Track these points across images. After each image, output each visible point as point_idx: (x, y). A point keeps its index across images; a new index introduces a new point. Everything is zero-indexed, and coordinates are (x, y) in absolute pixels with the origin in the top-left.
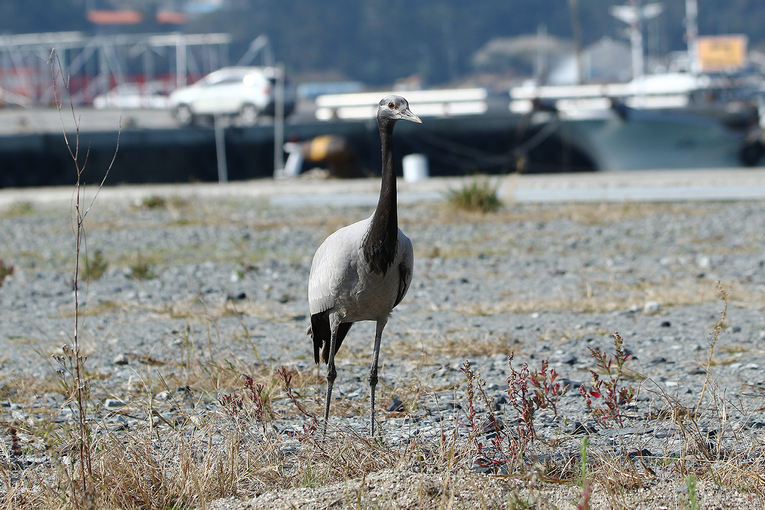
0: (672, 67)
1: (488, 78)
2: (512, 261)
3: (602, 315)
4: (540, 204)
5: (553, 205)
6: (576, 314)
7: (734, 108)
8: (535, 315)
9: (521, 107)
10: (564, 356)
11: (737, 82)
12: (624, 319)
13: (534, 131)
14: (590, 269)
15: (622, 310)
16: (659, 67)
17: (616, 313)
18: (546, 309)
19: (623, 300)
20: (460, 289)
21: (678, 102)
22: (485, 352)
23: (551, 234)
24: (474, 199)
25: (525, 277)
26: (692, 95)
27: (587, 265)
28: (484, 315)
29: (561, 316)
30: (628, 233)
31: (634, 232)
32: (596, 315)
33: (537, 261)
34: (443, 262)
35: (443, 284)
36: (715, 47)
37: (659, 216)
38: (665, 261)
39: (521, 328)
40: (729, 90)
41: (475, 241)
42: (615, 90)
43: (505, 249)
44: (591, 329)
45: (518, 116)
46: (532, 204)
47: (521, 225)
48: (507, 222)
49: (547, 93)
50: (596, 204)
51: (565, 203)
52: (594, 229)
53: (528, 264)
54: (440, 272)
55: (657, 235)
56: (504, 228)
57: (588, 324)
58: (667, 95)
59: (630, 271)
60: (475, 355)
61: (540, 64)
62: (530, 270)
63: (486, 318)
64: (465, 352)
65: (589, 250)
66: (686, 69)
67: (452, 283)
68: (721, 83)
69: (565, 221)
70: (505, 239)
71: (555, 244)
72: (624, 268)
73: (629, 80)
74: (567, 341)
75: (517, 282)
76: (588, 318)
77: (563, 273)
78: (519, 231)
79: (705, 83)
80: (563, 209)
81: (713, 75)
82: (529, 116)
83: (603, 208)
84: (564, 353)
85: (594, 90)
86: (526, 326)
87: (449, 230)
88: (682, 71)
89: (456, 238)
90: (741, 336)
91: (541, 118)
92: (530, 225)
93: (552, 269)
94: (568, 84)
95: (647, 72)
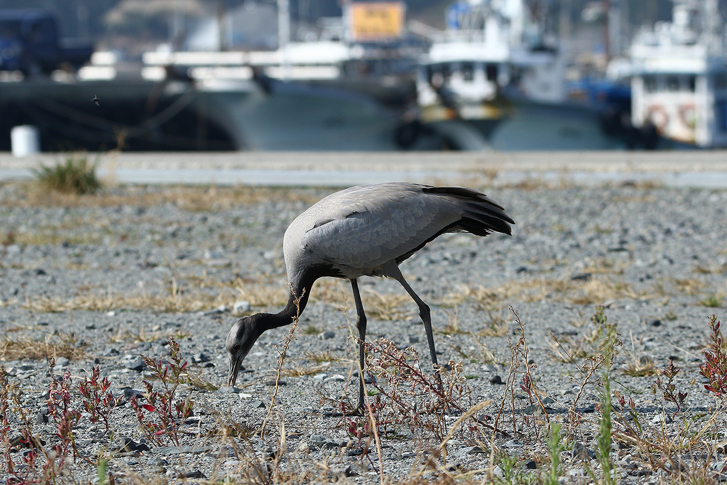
0: (325, 34)
1: (121, 41)
2: (101, 250)
3: (186, 315)
4: (145, 186)
5: (158, 187)
6: (157, 314)
7: (390, 82)
8: (111, 314)
9: (154, 74)
10: (132, 361)
11: (393, 54)
12: (209, 321)
13: (167, 102)
14: (185, 262)
15: (209, 310)
16: (310, 34)
17: (201, 313)
18: (124, 307)
19: (212, 299)
20: (34, 282)
21: (329, 74)
22: (45, 355)
23: (150, 221)
24: (69, 178)
25: (109, 269)
26: (345, 66)
27: (182, 258)
28: (54, 312)
29: (138, 316)
30: (236, 222)
31: (242, 221)
32: (179, 314)
33: (127, 251)
34: (22, 250)
35: (16, 275)
36: (370, 14)
37: (274, 204)
38: (268, 255)
39: (93, 328)
40: (385, 61)
41: (64, 227)
42: (258, 58)
43: (95, 236)
44: (170, 331)
45: (151, 84)
46: (136, 185)
47: (119, 210)
48: (104, 206)
49: (183, 59)
50: (206, 188)
51: (173, 186)
52: (199, 216)
53: (117, 254)
54: (17, 261)
55: (267, 225)
56: (100, 212)
57: (167, 325)
58: (318, 65)
59: (229, 265)
60: (34, 358)
61: (176, 27)
62: (118, 261)
63: (56, 315)
64: (22, 354)
65: (189, 240)
66: (340, 36)
67: (27, 274)
68: (375, 54)
69: (169, 205)
70: (97, 225)
71: (152, 232)
72: (221, 262)
73: (274, 48)
74: (140, 343)
75: (100, 275)
76: (170, 318)
77: (154, 265)
78: (115, 216)
79: (358, 53)
80: (168, 193)
81: (367, 45)
82: (162, 84)
83: (212, 192)
84: (133, 358)
85: (236, 57)
86: (97, 325)
87: (37, 212)
88: (335, 39)
89: (44, 222)
90: (333, 343)
91: (175, 88)
92: (128, 210)
93: (142, 261)
94: (206, 50)
95: (295, 38)
